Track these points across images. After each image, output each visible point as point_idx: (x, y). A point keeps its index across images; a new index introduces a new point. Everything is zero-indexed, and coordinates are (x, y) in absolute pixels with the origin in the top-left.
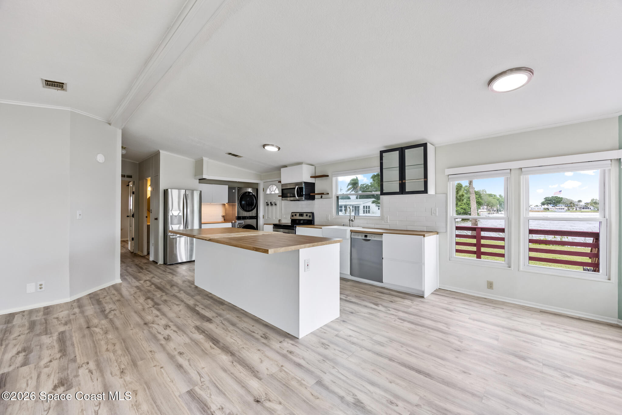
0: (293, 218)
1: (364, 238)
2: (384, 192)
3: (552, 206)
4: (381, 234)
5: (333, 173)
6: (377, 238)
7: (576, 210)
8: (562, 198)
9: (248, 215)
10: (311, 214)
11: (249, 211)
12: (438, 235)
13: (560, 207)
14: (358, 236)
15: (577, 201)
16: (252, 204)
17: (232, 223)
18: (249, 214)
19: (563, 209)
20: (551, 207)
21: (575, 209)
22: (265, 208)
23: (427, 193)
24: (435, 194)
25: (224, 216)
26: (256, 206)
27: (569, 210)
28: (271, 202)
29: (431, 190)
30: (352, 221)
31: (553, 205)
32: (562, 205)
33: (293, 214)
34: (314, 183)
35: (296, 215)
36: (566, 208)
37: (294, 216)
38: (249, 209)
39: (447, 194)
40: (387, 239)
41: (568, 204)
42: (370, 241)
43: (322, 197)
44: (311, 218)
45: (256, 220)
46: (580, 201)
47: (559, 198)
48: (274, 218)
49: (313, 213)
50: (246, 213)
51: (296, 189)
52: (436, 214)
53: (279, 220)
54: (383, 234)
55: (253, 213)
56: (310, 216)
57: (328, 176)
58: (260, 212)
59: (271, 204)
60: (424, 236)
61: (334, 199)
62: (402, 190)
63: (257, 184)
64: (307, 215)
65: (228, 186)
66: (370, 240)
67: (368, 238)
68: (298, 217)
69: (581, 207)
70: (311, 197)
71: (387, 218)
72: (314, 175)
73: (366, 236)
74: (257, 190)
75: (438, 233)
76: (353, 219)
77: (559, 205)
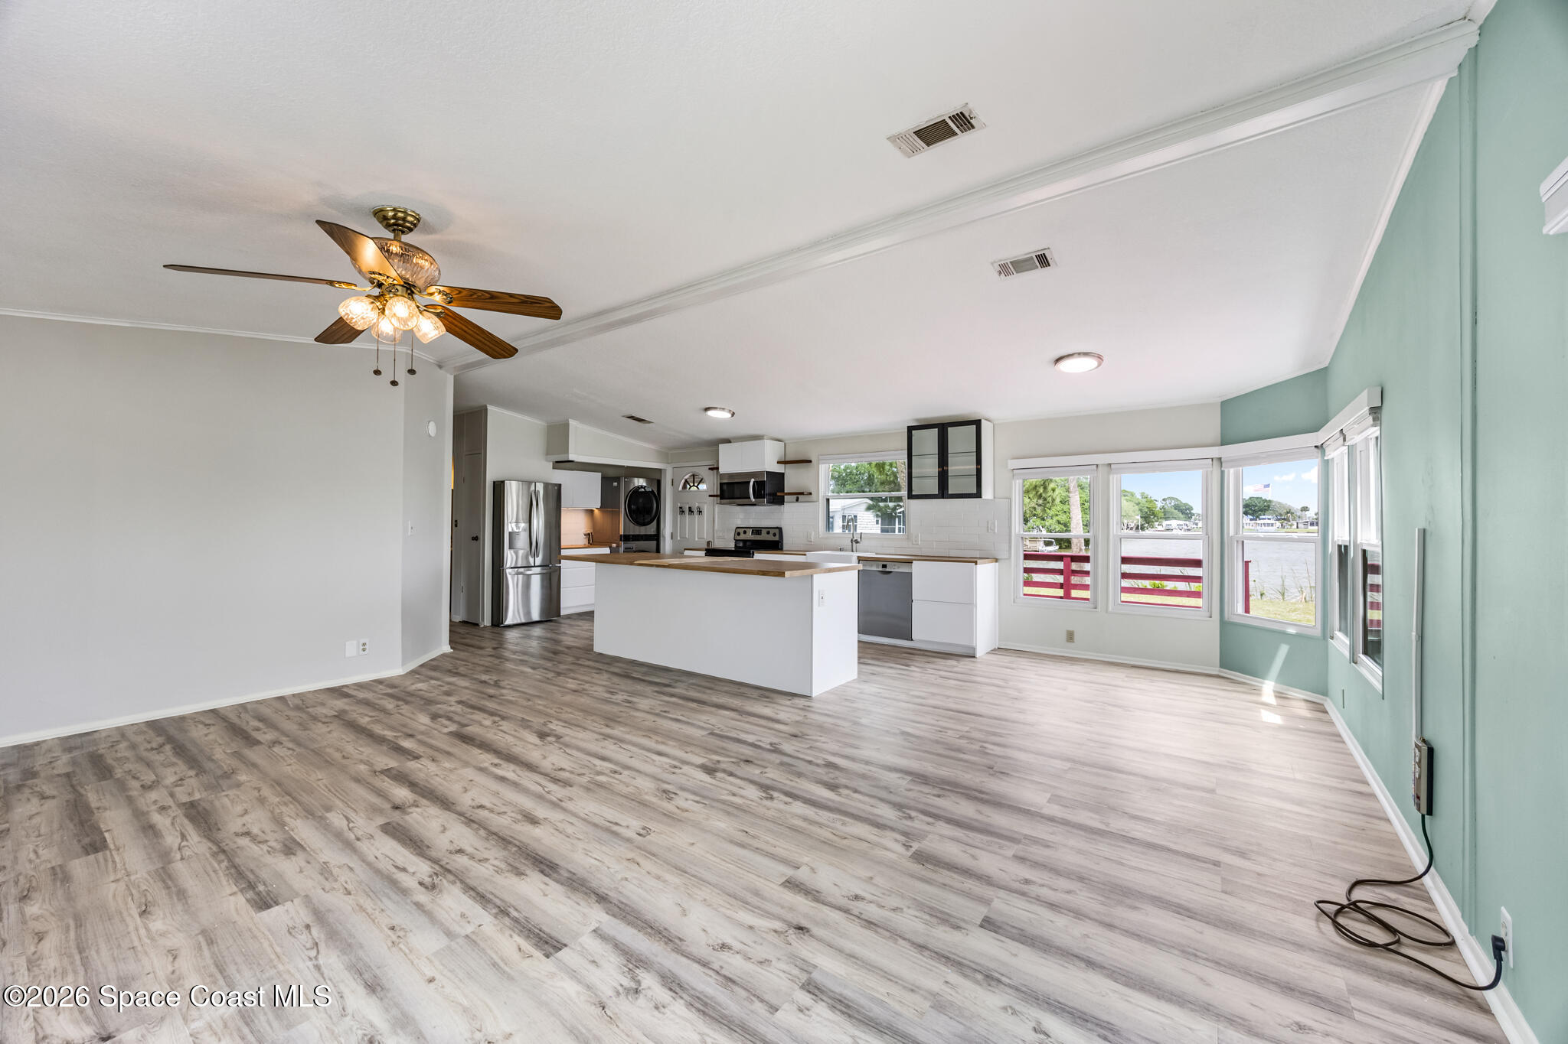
0: (738, 538)
1: (881, 569)
2: (913, 493)
3: (1251, 520)
4: (910, 562)
5: (820, 457)
6: (903, 569)
7: (1297, 527)
8: (1270, 501)
9: (642, 533)
10: (777, 531)
11: (644, 524)
12: (997, 564)
13: (1267, 521)
14: (872, 566)
15: (1299, 508)
16: (649, 511)
17: (610, 547)
18: (646, 529)
19: (1272, 525)
20: (1249, 521)
21: (1295, 526)
22: (677, 519)
23: (980, 497)
24: (992, 498)
25: (589, 534)
26: (657, 517)
27: (1284, 528)
28: (690, 508)
29: (987, 493)
30: (857, 542)
31: (1251, 517)
32: (1270, 517)
33: (739, 530)
34: (783, 474)
35: (745, 532)
36: (1278, 524)
37: (742, 534)
38: (644, 519)
39: (1010, 499)
40: (918, 569)
41: (1281, 515)
42: (892, 574)
43: (797, 500)
44: (777, 538)
45: (655, 542)
46: (1305, 509)
47: (1265, 501)
48: (697, 539)
49: (780, 529)
50: (637, 527)
51: (751, 484)
52: (994, 530)
53: (708, 543)
54: (914, 562)
55: (651, 529)
56: (775, 535)
57: (810, 461)
58: (665, 526)
59: (691, 511)
60: (976, 563)
61: (822, 503)
62: (943, 492)
63: (660, 471)
64: (768, 533)
65: (600, 474)
66: (891, 572)
67: (888, 570)
68: (749, 536)
69: (1307, 522)
70: (778, 499)
71: (917, 537)
72: (783, 460)
73: (884, 566)
74: (659, 482)
75: (996, 560)
76: (859, 540)
77: (1264, 517)
